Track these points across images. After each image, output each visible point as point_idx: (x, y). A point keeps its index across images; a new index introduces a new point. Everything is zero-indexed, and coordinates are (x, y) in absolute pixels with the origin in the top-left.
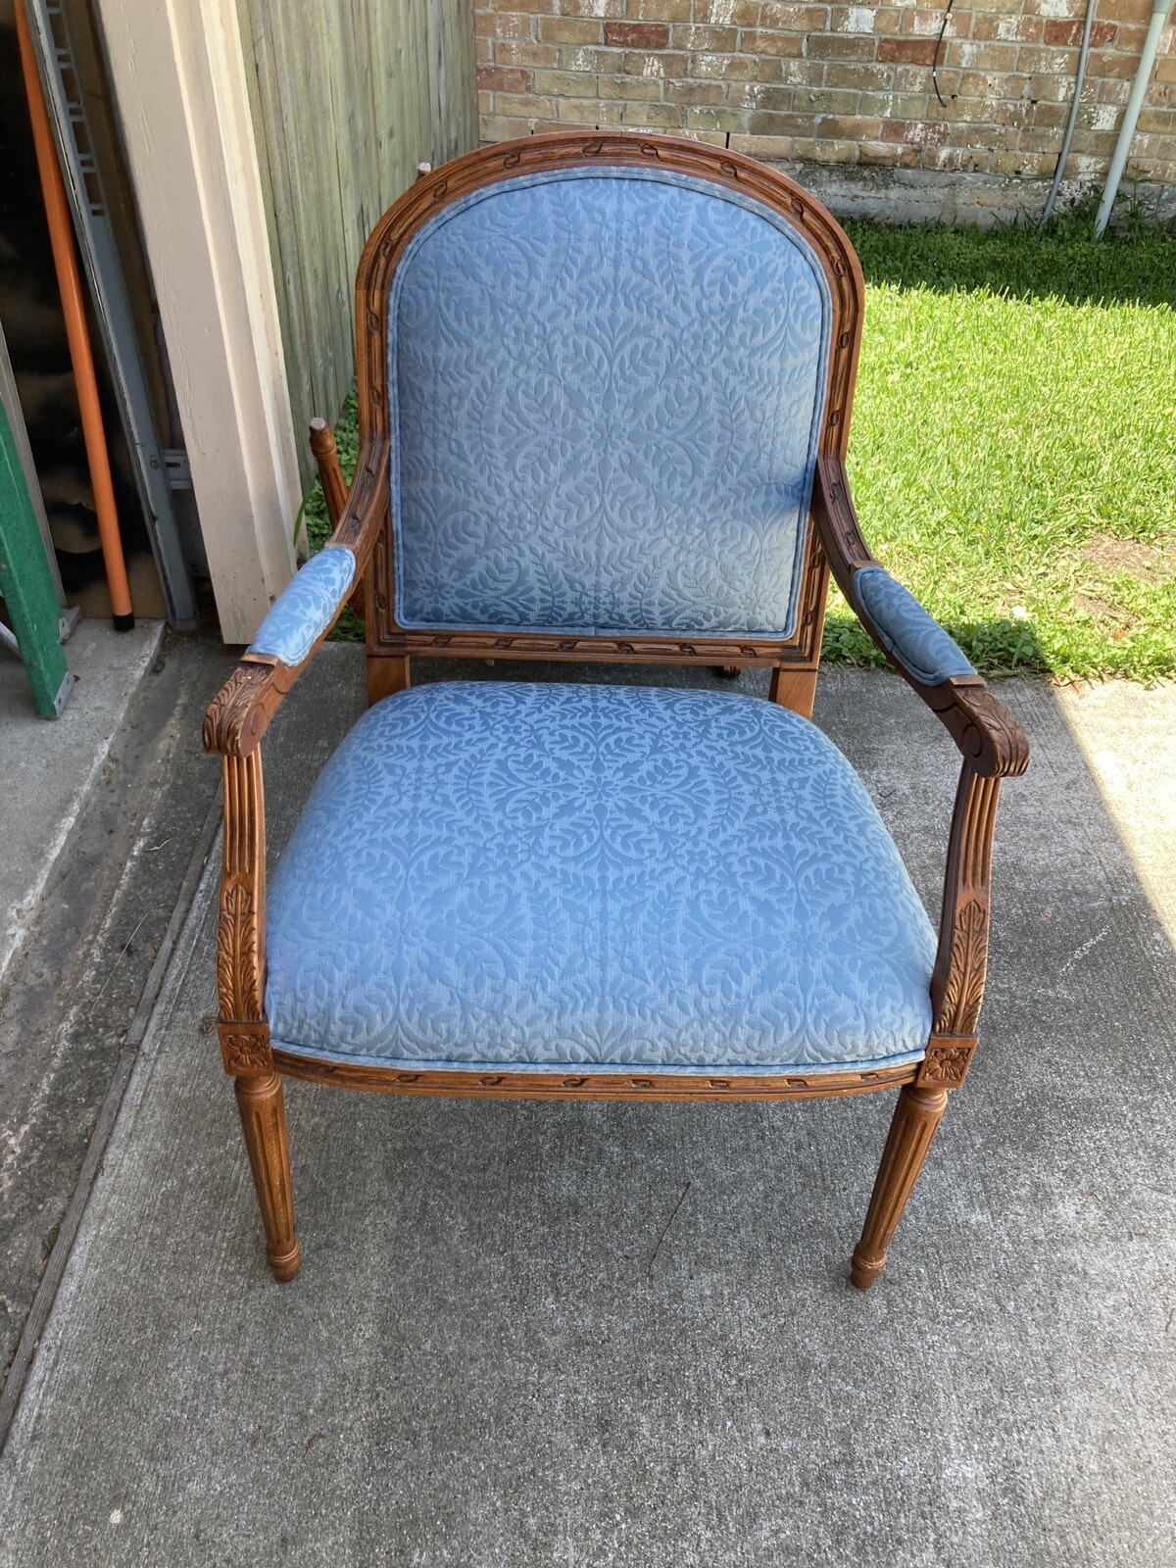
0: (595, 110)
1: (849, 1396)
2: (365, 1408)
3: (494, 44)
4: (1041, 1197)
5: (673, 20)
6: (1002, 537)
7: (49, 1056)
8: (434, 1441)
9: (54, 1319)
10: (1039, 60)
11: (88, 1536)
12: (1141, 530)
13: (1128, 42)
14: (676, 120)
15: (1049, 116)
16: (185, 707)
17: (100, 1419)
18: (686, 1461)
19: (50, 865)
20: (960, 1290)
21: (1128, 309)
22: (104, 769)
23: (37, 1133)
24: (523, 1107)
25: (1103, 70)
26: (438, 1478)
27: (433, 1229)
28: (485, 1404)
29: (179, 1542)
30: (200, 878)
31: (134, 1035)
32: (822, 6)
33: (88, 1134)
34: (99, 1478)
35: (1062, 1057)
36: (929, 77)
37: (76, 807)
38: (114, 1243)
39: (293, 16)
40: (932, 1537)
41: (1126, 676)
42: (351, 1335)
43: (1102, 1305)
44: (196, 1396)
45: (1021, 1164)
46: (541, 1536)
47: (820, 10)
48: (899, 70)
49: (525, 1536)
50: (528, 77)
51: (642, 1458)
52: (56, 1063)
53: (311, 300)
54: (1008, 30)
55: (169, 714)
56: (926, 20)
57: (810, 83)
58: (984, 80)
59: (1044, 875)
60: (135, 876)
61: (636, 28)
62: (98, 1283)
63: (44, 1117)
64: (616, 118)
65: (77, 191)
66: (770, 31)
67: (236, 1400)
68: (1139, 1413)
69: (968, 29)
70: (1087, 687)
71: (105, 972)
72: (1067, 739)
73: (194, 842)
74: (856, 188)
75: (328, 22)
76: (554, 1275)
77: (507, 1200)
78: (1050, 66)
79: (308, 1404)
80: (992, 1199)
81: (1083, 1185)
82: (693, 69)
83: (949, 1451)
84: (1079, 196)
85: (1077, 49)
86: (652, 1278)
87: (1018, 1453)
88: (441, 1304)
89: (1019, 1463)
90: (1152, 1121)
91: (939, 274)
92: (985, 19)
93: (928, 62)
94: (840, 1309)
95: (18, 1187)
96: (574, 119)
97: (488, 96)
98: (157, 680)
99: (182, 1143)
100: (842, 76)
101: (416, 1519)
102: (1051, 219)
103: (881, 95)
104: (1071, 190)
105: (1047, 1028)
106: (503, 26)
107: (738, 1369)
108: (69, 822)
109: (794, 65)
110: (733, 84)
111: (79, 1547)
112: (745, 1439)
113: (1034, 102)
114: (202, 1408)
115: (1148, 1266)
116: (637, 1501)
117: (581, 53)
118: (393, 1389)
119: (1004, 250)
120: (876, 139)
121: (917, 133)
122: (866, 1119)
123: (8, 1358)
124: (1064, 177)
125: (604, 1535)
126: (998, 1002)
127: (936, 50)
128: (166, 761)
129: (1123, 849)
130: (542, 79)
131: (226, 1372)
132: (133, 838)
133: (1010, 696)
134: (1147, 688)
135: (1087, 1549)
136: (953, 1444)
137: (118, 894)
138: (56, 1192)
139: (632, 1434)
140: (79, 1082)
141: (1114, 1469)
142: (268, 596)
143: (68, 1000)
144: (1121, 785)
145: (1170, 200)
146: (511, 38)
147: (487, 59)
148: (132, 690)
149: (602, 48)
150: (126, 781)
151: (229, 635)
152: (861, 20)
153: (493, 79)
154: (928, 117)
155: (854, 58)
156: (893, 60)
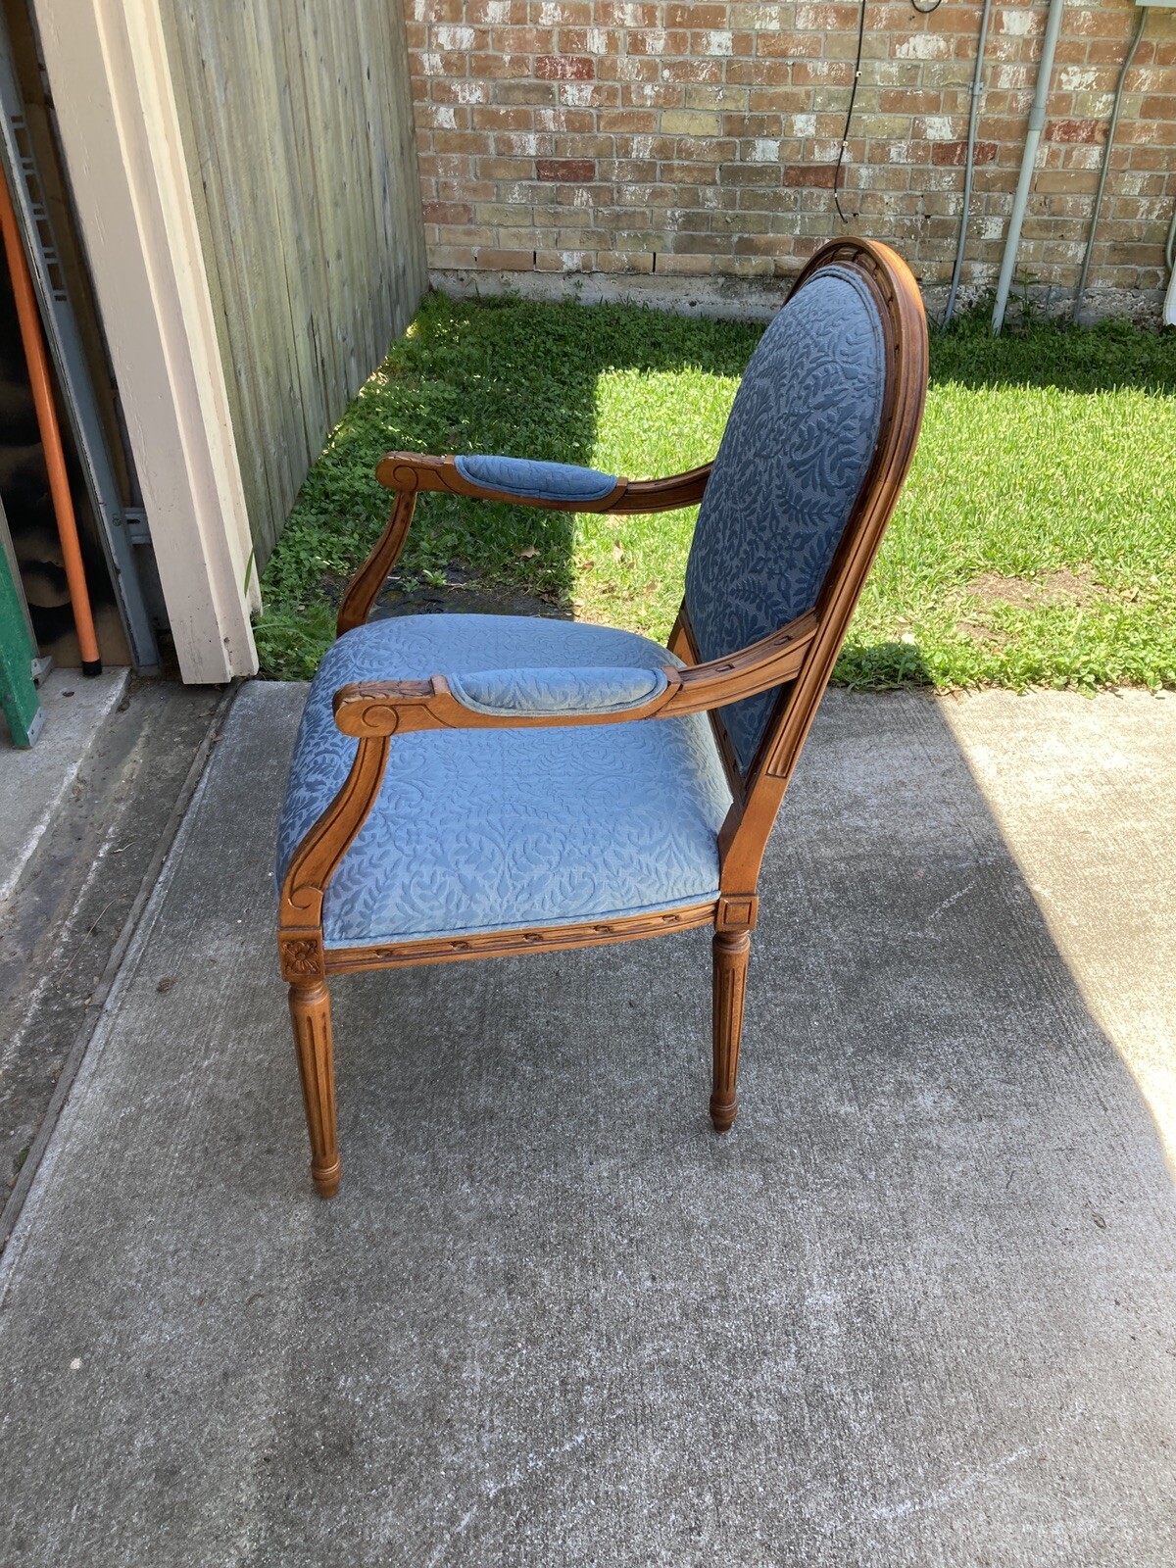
0: (532, 237)
1: (726, 1248)
2: (299, 1274)
3: (437, 183)
4: (903, 1091)
5: (599, 156)
6: (894, 578)
7: (22, 1015)
8: (360, 1295)
9: (23, 1216)
10: (930, 179)
11: (50, 1379)
12: (1022, 569)
13: (1008, 159)
14: (606, 242)
15: (942, 229)
16: (148, 738)
17: (63, 1290)
18: (581, 1302)
19: (23, 864)
20: (828, 1164)
21: (1020, 391)
22: (74, 789)
24: (447, 1039)
25: (987, 185)
26: (362, 1323)
27: (363, 1136)
28: (406, 1266)
29: (132, 1379)
30: (159, 873)
31: (97, 998)
32: (731, 139)
33: (55, 1076)
34: (61, 1336)
35: (927, 983)
36: (831, 198)
37: (47, 818)
38: (78, 1157)
39: (239, 144)
40: (794, 1348)
41: (1001, 684)
42: (287, 1220)
43: (952, 1172)
44: (149, 1270)
45: (887, 1067)
46: (452, 1362)
47: (730, 143)
48: (805, 192)
49: (438, 1363)
50: (470, 210)
51: (542, 1301)
52: (27, 1021)
53: (263, 393)
54: (899, 154)
55: (134, 744)
56: (825, 148)
57: (726, 207)
58: (882, 199)
59: (918, 844)
60: (100, 874)
61: (564, 164)
62: (64, 1187)
63: (16, 1064)
64: (551, 243)
65: (42, 279)
66: (686, 163)
67: (186, 1271)
68: (979, 1250)
69: (863, 154)
70: (966, 695)
71: (73, 950)
72: (945, 737)
73: (154, 844)
74: (775, 299)
75: (273, 154)
76: (470, 1167)
77: (430, 1111)
78: (939, 183)
79: (249, 1273)
80: (861, 1094)
81: (941, 1081)
83: (811, 1285)
84: (975, 299)
85: (962, 168)
86: (556, 1165)
87: (871, 1284)
88: (369, 1193)
89: (872, 1292)
90: (1005, 1030)
92: (878, 145)
93: (829, 185)
94: (721, 1182)
96: (513, 246)
97: (433, 228)
98: (123, 716)
99: (140, 1079)
100: (755, 200)
101: (342, 1354)
102: (952, 319)
103: (790, 215)
104: (968, 294)
105: (914, 962)
106: (443, 166)
107: (629, 1231)
108: (40, 830)
109: (710, 192)
110: (656, 210)
111: (42, 1389)
112: (634, 1284)
113: (928, 217)
114: (155, 1279)
115: (994, 1140)
116: (536, 1333)
117: (517, 188)
118: (324, 1259)
120: (788, 253)
122: (751, 1037)
124: (960, 282)
125: (508, 1359)
126: (872, 943)
127: (835, 174)
128: (130, 781)
129: (991, 821)
130: (483, 211)
131: (176, 1251)
132: (100, 840)
133: (896, 706)
134: (1020, 695)
135: (929, 1354)
136: (816, 1280)
137: (84, 887)
138: (27, 1121)
139: (534, 1284)
140: (47, 1036)
141: (955, 1293)
142: (222, 638)
143: (40, 973)
144: (992, 771)
145: (1058, 299)
146: (452, 176)
147: (432, 197)
148: (99, 724)
149: (535, 183)
150: (93, 798)
151: (189, 677)
152: (766, 151)
153: (435, 212)
154: (834, 234)
155: (763, 183)
156: (798, 185)
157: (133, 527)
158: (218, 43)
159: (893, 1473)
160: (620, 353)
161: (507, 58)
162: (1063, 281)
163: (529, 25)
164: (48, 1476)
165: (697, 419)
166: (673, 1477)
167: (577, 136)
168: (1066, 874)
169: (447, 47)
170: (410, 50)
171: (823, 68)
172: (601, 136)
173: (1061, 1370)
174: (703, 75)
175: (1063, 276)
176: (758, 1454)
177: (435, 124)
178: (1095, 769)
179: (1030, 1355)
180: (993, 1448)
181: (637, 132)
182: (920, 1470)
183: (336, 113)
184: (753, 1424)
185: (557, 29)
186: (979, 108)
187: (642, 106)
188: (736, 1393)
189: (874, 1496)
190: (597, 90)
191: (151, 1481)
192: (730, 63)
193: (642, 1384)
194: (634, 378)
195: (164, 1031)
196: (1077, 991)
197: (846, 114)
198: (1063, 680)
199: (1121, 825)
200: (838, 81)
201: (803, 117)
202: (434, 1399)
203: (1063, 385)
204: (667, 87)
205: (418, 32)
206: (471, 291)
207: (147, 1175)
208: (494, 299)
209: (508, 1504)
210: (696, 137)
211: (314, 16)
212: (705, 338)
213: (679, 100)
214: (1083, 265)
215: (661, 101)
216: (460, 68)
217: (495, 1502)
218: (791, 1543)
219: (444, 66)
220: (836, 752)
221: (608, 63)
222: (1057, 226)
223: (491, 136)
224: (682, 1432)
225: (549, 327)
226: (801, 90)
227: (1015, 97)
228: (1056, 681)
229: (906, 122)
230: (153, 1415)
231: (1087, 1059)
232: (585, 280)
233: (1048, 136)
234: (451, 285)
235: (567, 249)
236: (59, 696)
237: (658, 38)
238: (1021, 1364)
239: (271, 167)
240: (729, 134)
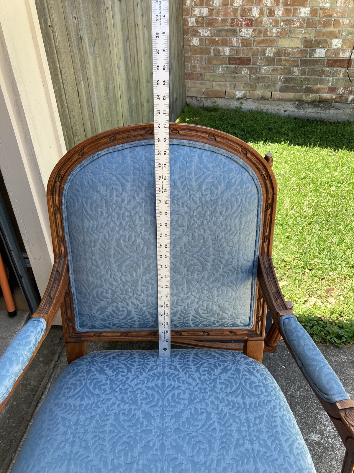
0: (225, 85)
3: (191, 65)
5: (253, 55)
14: (253, 88)
32: (306, 49)
36: (346, 72)
47: (305, 50)
48: (335, 69)
50: (202, 75)
56: (345, 52)
57: (301, 75)
61: (239, 59)
64: (232, 87)
66: (287, 58)
74: (318, 110)
82: (259, 71)
91: (349, 142)
93: (345, 66)
96: (218, 88)
97: (189, 82)
100: (314, 72)
103: (327, 78)
106: (194, 60)
109: (295, 69)
110: (273, 76)
117: (221, 67)
120: (325, 93)
121: (341, 91)
127: (348, 62)
130: (207, 76)
146: (197, 63)
147: (189, 70)
149: (228, 66)
152: (320, 53)
153: (191, 76)
154: (345, 85)
155: (318, 66)
156: (332, 66)
157: (24, 260)
160: (256, 132)
161: (220, 19)
163: (230, 6)
165: (287, 167)
167: (245, 48)
169: (198, 15)
170: (184, 17)
171: (346, 21)
172: (254, 48)
174: (297, 24)
177: (192, 44)
181: (269, 46)
185: (240, 8)
187: (271, 36)
190: (254, 31)
192: (308, 20)
194: (261, 145)
201: (337, 40)
204: (282, 29)
205: (188, 10)
206: (201, 104)
208: (209, 108)
210: (293, 48)
211: (142, 9)
212: (290, 126)
213: (286, 34)
215: (279, 34)
216: (202, 23)
219: (196, 23)
221: (259, 20)
223: (212, 48)
225: (229, 121)
226: (336, 30)
232: (244, 102)
234: (194, 102)
235: (238, 90)
237: (280, 10)
239: (117, 75)
240: (305, 47)
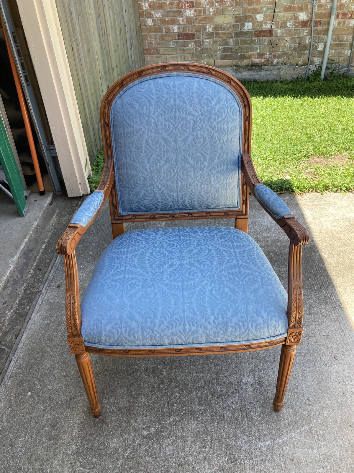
0: (177, 58)
1: (219, 364)
3: (148, 42)
5: (196, 31)
6: (284, 159)
7: (19, 294)
9: (17, 352)
10: (300, 32)
11: (22, 398)
12: (325, 154)
13: (325, 25)
14: (199, 57)
15: (304, 48)
16: (58, 213)
17: (27, 373)
18: (174, 379)
19: (20, 250)
21: (328, 98)
22: (36, 228)
23: (14, 311)
25: (318, 33)
28: (124, 368)
29: (45, 399)
31: (40, 289)
32: (237, 23)
33: (28, 311)
34: (26, 386)
36: (269, 40)
37: (28, 237)
38: (33, 335)
39: (83, 35)
40: (238, 394)
41: (316, 191)
44: (51, 367)
46: (136, 396)
47: (237, 25)
48: (260, 39)
49: (132, 396)
50: (158, 50)
51: (163, 379)
52: (20, 296)
53: (92, 109)
54: (290, 25)
55: (54, 215)
56: (266, 24)
57: (236, 45)
58: (285, 39)
60: (42, 253)
61: (186, 35)
62: (28, 343)
63: (17, 308)
64: (183, 59)
65: (23, 80)
66: (223, 32)
67: (61, 368)
68: (297, 366)
69: (279, 25)
70: (305, 195)
71: (34, 275)
72: (297, 208)
74: (252, 72)
75: (95, 37)
78: (303, 33)
83: (244, 375)
84: (315, 69)
85: (310, 28)
87: (263, 376)
90: (310, 299)
91: (275, 93)
92: (283, 22)
93: (268, 36)
95: (9, 324)
97: (147, 56)
98: (51, 207)
99: (51, 312)
100: (245, 42)
102: (308, 76)
103: (256, 46)
104: (313, 68)
106: (149, 37)
108: (26, 240)
109: (231, 40)
110: (214, 47)
111: (20, 401)
112: (191, 374)
113: (300, 44)
114: (52, 370)
116: (161, 388)
117: (172, 43)
118: (100, 365)
119: (294, 86)
120: (256, 58)
121: (267, 56)
123: (5, 361)
124: (310, 64)
125: (152, 395)
127: (270, 32)
128: (52, 226)
129: (310, 234)
130: (162, 50)
131: (59, 362)
132: (42, 244)
134: (322, 194)
136: (246, 374)
137: (38, 257)
138: (19, 324)
139: (161, 374)
140: (26, 300)
142: (79, 183)
143: (24, 282)
144: (311, 218)
145: (342, 68)
146: (152, 40)
147: (146, 47)
148: (44, 209)
149: (177, 41)
150: (41, 231)
151: (70, 195)
152: (248, 26)
153: (147, 51)
154: (270, 51)
155: (247, 37)
156: (258, 36)
157: (52, 151)
158: (76, 5)
159: (265, 432)
161: (168, 3)
162: (343, 62)
164: (20, 426)
166: (199, 431)
167: (190, 25)
168: (332, 250)
170: (139, 2)
172: (197, 25)
173: (320, 403)
174: (228, 4)
175: (343, 60)
176: (225, 425)
177: (147, 24)
178: (344, 217)
179: (310, 398)
180: (297, 426)
181: (208, 23)
182: (274, 432)
183: (115, 24)
184: (224, 416)
186: (315, 9)
187: (209, 15)
188: (219, 407)
189: (259, 439)
190: (195, 11)
191: (49, 428)
193: (191, 404)
195: (58, 299)
196: (333, 286)
197: (273, 13)
198: (335, 189)
199: (351, 235)
200: (270, 3)
201: (259, 15)
202: (130, 407)
203: (343, 95)
204: (217, 9)
207: (52, 340)
209: (150, 438)
210: (227, 24)
213: (221, 12)
214: (350, 57)
215: (215, 13)
216: (154, 7)
217: (146, 437)
218: (233, 452)
219: (149, 7)
220: (262, 213)
221: (198, 2)
222: (341, 45)
223: (164, 27)
224: (202, 418)
226: (259, 7)
227: (326, 5)
228: (333, 190)
229: (292, 15)
230: (50, 409)
231: (335, 308)
233: (337, 17)
236: (33, 201)
238: (307, 401)
239: (94, 41)
240: (236, 22)
